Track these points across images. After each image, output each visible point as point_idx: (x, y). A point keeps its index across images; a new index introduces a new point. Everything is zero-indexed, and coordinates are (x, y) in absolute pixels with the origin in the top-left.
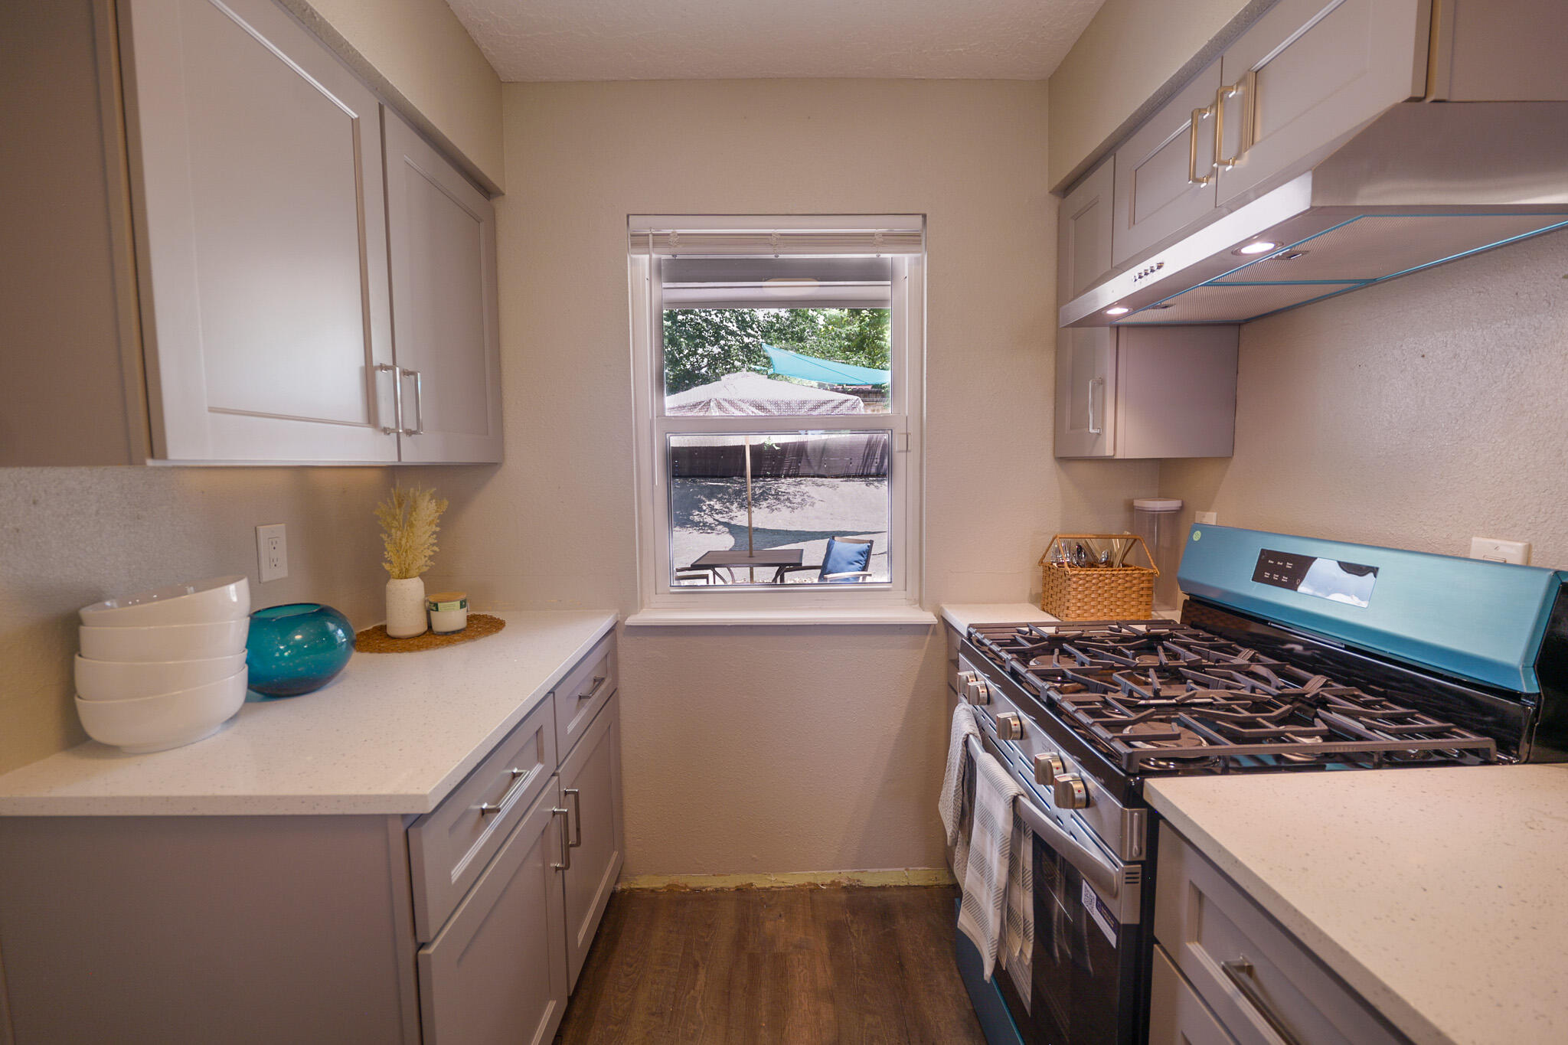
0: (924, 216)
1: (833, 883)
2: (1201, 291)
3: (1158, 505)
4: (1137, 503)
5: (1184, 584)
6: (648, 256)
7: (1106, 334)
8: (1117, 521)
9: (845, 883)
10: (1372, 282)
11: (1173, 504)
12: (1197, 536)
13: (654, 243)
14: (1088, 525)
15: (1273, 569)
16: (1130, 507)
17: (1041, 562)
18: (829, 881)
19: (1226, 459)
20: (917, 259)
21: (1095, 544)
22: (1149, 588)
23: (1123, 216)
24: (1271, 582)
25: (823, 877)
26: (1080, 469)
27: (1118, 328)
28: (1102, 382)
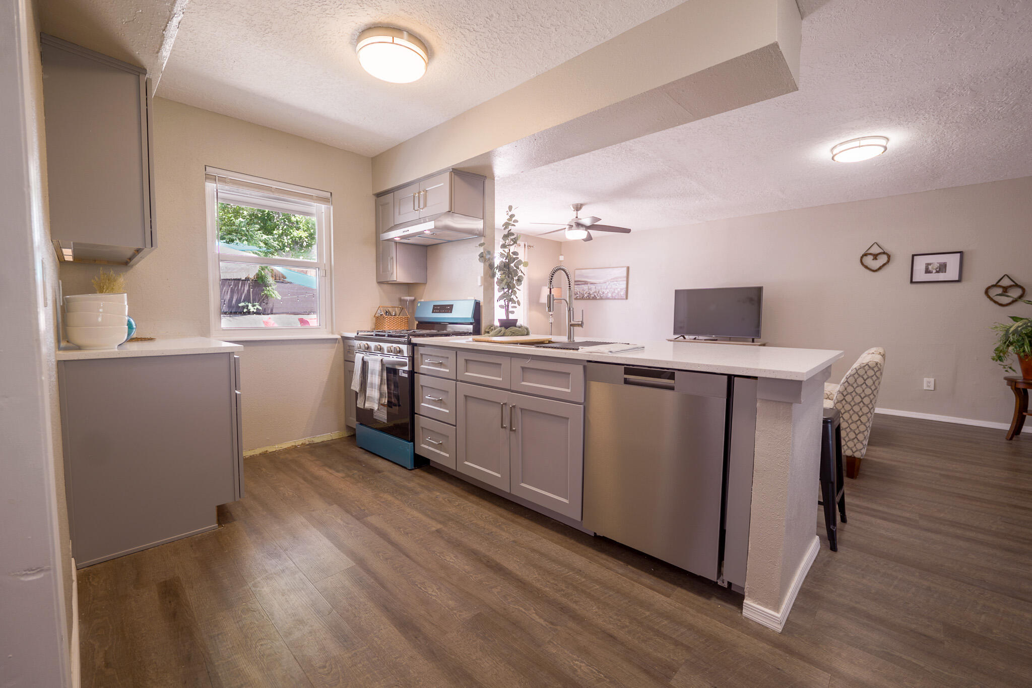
0: (331, 193)
1: (302, 444)
2: (417, 237)
3: (408, 298)
4: (402, 298)
5: (416, 319)
6: (215, 185)
7: (393, 244)
8: (397, 304)
9: (307, 443)
10: (451, 241)
11: (412, 298)
12: (419, 305)
13: (218, 180)
14: (388, 304)
15: (437, 309)
16: (401, 300)
17: (375, 316)
18: (300, 444)
19: (425, 284)
20: (327, 207)
21: (390, 310)
22: (407, 322)
23: (397, 211)
24: (435, 312)
25: (299, 442)
26: (385, 287)
27: (396, 243)
28: (392, 258)
